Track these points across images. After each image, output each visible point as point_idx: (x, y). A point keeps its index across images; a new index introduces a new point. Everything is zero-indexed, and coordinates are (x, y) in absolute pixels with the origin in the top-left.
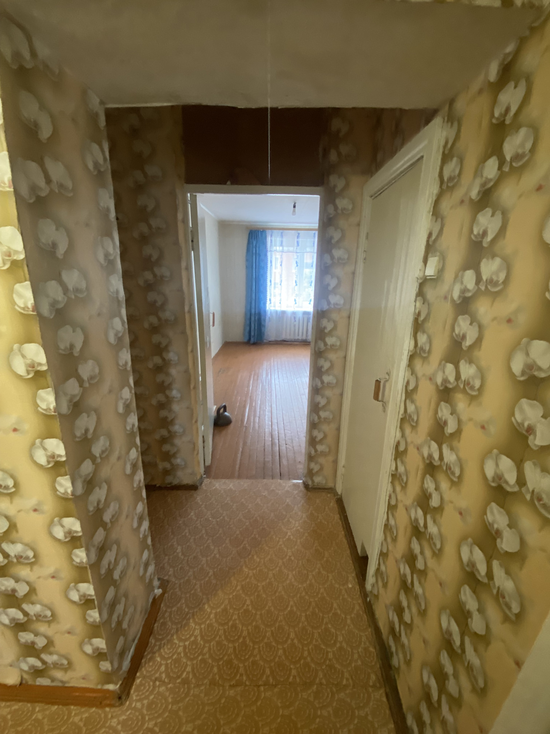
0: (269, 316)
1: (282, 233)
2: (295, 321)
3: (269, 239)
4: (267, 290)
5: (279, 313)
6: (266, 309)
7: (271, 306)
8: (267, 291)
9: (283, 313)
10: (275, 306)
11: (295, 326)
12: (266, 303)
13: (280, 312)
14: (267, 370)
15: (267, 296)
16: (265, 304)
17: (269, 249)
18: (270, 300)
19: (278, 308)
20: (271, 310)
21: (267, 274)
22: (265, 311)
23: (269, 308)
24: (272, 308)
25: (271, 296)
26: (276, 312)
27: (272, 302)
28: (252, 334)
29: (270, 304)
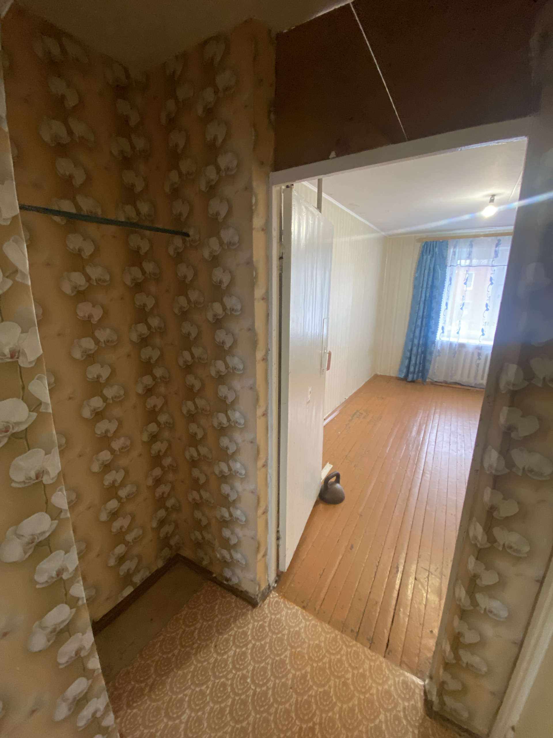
0: (439, 348)
1: (471, 242)
2: (479, 359)
3: (451, 251)
4: (440, 315)
5: (454, 346)
6: (435, 339)
7: (443, 336)
8: (440, 317)
9: (462, 346)
10: (449, 336)
11: (478, 365)
12: (437, 332)
13: (456, 345)
14: (420, 425)
15: (438, 323)
16: (435, 333)
17: (449, 264)
18: (443, 328)
19: (454, 340)
20: (442, 342)
21: (443, 295)
22: (434, 342)
23: (440, 339)
24: (445, 339)
25: (444, 323)
26: (451, 344)
27: (445, 331)
28: (412, 369)
29: (442, 334)
